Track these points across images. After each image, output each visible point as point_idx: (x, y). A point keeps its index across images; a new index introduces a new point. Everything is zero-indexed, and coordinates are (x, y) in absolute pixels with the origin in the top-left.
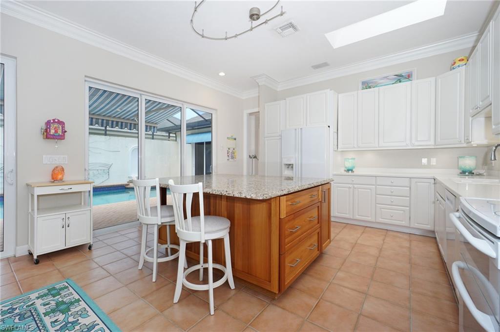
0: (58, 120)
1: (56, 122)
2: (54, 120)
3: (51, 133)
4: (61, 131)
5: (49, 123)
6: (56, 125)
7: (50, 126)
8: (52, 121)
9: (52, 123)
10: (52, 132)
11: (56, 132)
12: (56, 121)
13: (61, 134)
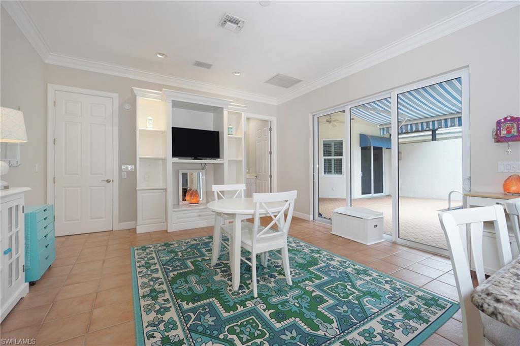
0: (512, 117)
1: (509, 121)
2: (505, 119)
3: (502, 135)
4: (516, 130)
5: (499, 123)
6: (509, 124)
7: (500, 127)
8: (503, 121)
9: (503, 123)
10: (504, 133)
11: (509, 132)
12: (509, 118)
13: (515, 134)
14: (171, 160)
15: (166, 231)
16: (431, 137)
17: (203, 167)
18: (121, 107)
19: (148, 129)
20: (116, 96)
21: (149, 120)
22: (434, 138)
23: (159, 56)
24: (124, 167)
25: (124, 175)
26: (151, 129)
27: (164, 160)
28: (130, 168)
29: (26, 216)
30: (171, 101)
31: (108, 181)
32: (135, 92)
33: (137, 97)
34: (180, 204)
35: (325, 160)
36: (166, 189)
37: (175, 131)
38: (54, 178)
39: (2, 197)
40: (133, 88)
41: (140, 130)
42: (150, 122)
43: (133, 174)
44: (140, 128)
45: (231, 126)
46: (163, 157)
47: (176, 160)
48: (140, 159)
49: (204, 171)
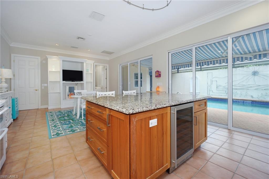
14: (62, 82)
15: (60, 108)
16: (177, 72)
17: (77, 84)
18: (41, 62)
19: (53, 70)
20: (39, 58)
21: (53, 67)
22: (178, 72)
23: (57, 45)
24: (43, 85)
25: (43, 88)
26: (54, 70)
27: (59, 82)
28: (46, 85)
29: (12, 99)
30: (62, 60)
31: (36, 90)
32: (47, 57)
33: (48, 59)
34: (67, 98)
35: (135, 81)
36: (60, 93)
37: (64, 71)
38: (14, 89)
39: (1, 95)
40: (46, 55)
41: (49, 71)
42: (54, 68)
43: (47, 88)
44: (50, 70)
45: (88, 69)
46: (59, 81)
47: (64, 82)
48: (50, 82)
49: (77, 86)
